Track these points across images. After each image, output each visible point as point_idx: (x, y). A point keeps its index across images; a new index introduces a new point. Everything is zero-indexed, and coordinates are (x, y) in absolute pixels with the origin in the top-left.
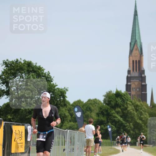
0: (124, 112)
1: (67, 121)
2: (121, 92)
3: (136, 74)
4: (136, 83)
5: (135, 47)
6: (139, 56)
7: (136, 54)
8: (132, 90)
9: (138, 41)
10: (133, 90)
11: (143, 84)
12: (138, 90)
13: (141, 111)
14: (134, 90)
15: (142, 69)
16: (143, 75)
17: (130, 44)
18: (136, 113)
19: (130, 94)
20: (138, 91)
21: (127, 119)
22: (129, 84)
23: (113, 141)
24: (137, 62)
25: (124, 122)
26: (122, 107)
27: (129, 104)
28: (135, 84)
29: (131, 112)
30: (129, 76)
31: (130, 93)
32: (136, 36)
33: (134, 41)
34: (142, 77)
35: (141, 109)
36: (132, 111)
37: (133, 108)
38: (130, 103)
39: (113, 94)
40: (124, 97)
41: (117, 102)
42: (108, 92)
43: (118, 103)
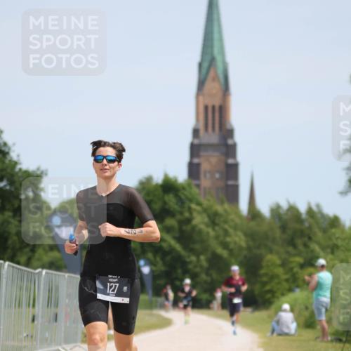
0: (184, 228)
1: (44, 249)
2: (176, 180)
3: (212, 138)
4: (214, 160)
5: (212, 74)
6: (220, 94)
7: (214, 91)
8: (202, 176)
9: (219, 58)
10: (205, 176)
11: (231, 161)
12: (217, 176)
13: (226, 226)
14: (208, 175)
15: (228, 127)
16: (230, 142)
17: (200, 65)
18: (212, 233)
19: (198, 186)
20: (217, 179)
21: (191, 246)
22: (196, 161)
23: (154, 299)
24: (217, 109)
25: (183, 253)
26: (179, 217)
27: (195, 210)
28: (210, 162)
29: (200, 232)
30: (196, 142)
31: (197, 182)
32: (212, 47)
33: (208, 58)
34: (227, 146)
35: (226, 222)
36: (202, 227)
37: (206, 220)
38: (198, 208)
39: (157, 185)
40: (183, 193)
41: (165, 203)
42: (144, 180)
43: (167, 207)
